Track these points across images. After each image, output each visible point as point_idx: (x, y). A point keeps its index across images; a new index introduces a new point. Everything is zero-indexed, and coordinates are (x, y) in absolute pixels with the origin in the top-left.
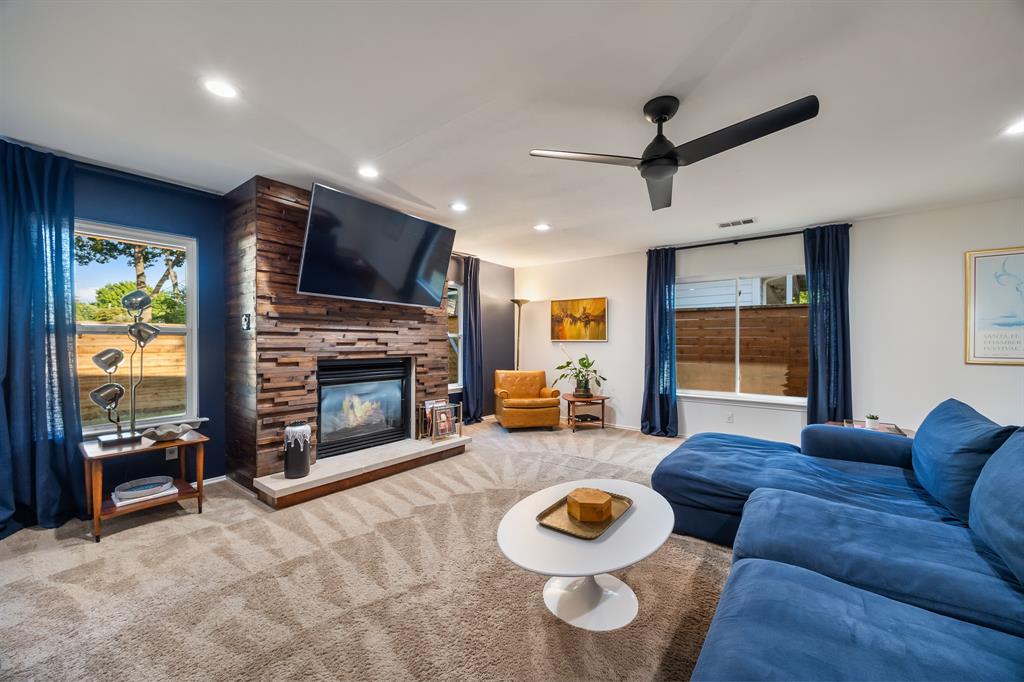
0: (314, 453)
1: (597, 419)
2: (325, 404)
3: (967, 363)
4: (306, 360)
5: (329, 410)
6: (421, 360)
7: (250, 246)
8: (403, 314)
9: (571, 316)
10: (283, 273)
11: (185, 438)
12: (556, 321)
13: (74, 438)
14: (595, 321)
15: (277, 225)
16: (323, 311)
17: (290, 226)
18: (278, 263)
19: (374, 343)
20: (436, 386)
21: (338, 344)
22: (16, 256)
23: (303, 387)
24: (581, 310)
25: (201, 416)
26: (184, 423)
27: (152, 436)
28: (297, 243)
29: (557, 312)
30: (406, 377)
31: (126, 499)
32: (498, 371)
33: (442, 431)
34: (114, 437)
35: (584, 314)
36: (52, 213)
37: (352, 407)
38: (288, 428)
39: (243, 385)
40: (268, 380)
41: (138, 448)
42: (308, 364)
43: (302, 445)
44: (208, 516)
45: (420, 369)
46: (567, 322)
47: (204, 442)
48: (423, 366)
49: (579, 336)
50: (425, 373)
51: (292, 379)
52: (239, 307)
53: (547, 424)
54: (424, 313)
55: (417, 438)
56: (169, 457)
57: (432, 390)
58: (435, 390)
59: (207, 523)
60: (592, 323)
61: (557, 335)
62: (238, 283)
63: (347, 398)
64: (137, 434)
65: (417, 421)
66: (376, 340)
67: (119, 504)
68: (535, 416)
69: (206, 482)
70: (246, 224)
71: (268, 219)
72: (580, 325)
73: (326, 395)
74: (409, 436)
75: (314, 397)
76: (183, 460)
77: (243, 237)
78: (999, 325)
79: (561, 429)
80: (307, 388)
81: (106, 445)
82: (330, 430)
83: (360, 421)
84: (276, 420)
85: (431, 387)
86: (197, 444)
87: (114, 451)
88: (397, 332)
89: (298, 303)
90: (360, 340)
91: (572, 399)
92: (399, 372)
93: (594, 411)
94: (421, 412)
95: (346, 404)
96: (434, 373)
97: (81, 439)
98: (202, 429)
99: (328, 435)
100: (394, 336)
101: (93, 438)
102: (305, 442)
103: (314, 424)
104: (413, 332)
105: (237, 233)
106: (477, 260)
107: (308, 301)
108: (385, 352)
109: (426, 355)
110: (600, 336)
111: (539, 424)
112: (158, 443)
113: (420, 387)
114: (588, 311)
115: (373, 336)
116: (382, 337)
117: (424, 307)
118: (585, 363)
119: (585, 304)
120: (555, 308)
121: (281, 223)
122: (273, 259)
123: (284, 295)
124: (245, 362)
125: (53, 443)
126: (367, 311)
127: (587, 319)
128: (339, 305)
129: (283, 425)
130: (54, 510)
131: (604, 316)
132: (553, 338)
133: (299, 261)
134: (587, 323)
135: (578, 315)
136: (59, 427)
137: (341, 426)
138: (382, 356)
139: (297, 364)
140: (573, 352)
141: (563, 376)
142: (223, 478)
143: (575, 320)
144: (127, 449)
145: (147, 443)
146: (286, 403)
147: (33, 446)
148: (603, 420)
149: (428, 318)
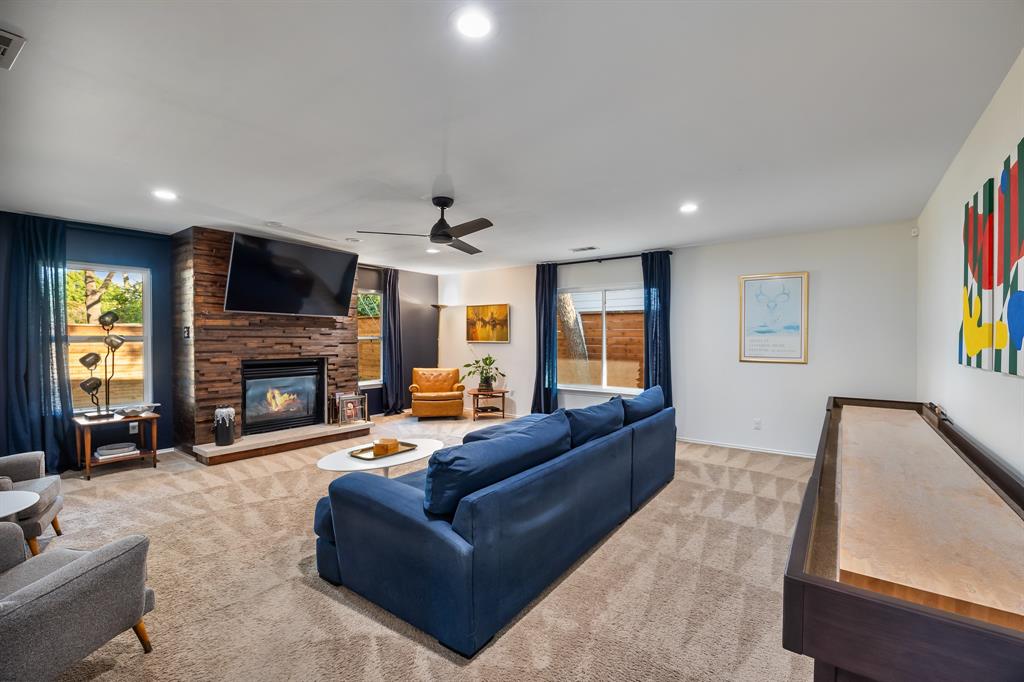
0: (239, 430)
1: (497, 410)
2: (250, 393)
3: (741, 361)
4: (232, 360)
5: (254, 399)
6: (331, 360)
7: (189, 276)
8: (315, 324)
9: (482, 320)
10: (214, 296)
11: (143, 415)
12: (471, 324)
13: (68, 414)
14: (499, 324)
15: (208, 261)
16: (247, 323)
17: (219, 261)
18: (210, 289)
19: (289, 346)
20: (346, 381)
21: (259, 347)
22: (30, 291)
23: (230, 380)
24: (490, 314)
25: (154, 402)
26: (144, 405)
27: (121, 413)
28: (224, 273)
29: (471, 316)
30: (320, 374)
31: (105, 455)
32: (415, 369)
33: (349, 417)
34: (96, 414)
35: (492, 318)
36: (53, 259)
37: (274, 397)
38: (218, 410)
39: (186, 378)
40: (203, 375)
41: (111, 420)
42: (234, 362)
43: (227, 422)
44: (160, 469)
45: (331, 367)
46: (479, 325)
47: (157, 418)
48: (334, 364)
49: (488, 338)
50: (336, 370)
51: (220, 374)
52: (182, 320)
53: (451, 413)
54: (335, 321)
55: (329, 423)
56: (132, 432)
57: (342, 384)
58: (344, 384)
59: (161, 472)
60: (498, 326)
61: (471, 337)
62: (181, 303)
63: (270, 391)
64: (111, 413)
65: (329, 409)
66: (291, 344)
67: (101, 458)
68: (440, 406)
69: (158, 452)
70: (187, 260)
71: (203, 257)
72: (489, 327)
73: (250, 387)
74: (323, 421)
75: (239, 388)
76: (142, 433)
77: (184, 269)
78: (759, 332)
79: (465, 418)
80: (234, 381)
81: (91, 418)
82: (254, 414)
83: (280, 407)
84: (209, 402)
85: (341, 382)
86: (152, 419)
87: (95, 422)
88: (310, 338)
89: (225, 317)
90: (277, 344)
91: (477, 393)
92: (314, 369)
93: (496, 403)
94: (333, 401)
95: (269, 396)
96: (346, 370)
97: (72, 415)
98: (156, 410)
99: (251, 417)
100: (306, 340)
101: (81, 415)
102: (230, 420)
103: (240, 409)
104: (323, 338)
105: (181, 265)
106: (396, 271)
107: (233, 317)
108: (300, 353)
109: (337, 356)
110: (504, 338)
111: (444, 414)
112: (126, 417)
113: (331, 381)
114: (495, 316)
115: (290, 340)
116: (297, 341)
117: (334, 317)
118: (488, 361)
119: (492, 309)
120: (470, 312)
121: (213, 259)
122: (206, 286)
123: (213, 312)
124: (186, 362)
125: (55, 417)
126: (282, 321)
127: (494, 323)
128: (259, 318)
129: (215, 408)
130: (56, 463)
131: (506, 320)
132: (468, 339)
133: (225, 286)
134: (494, 326)
135: (487, 320)
136: (59, 408)
137: (264, 411)
138: (297, 356)
139: (225, 363)
140: (480, 352)
141: (470, 373)
142: (172, 450)
143: (485, 323)
144: (104, 421)
145: (118, 418)
146: (217, 392)
147: (43, 419)
148: (503, 411)
149: (338, 325)
